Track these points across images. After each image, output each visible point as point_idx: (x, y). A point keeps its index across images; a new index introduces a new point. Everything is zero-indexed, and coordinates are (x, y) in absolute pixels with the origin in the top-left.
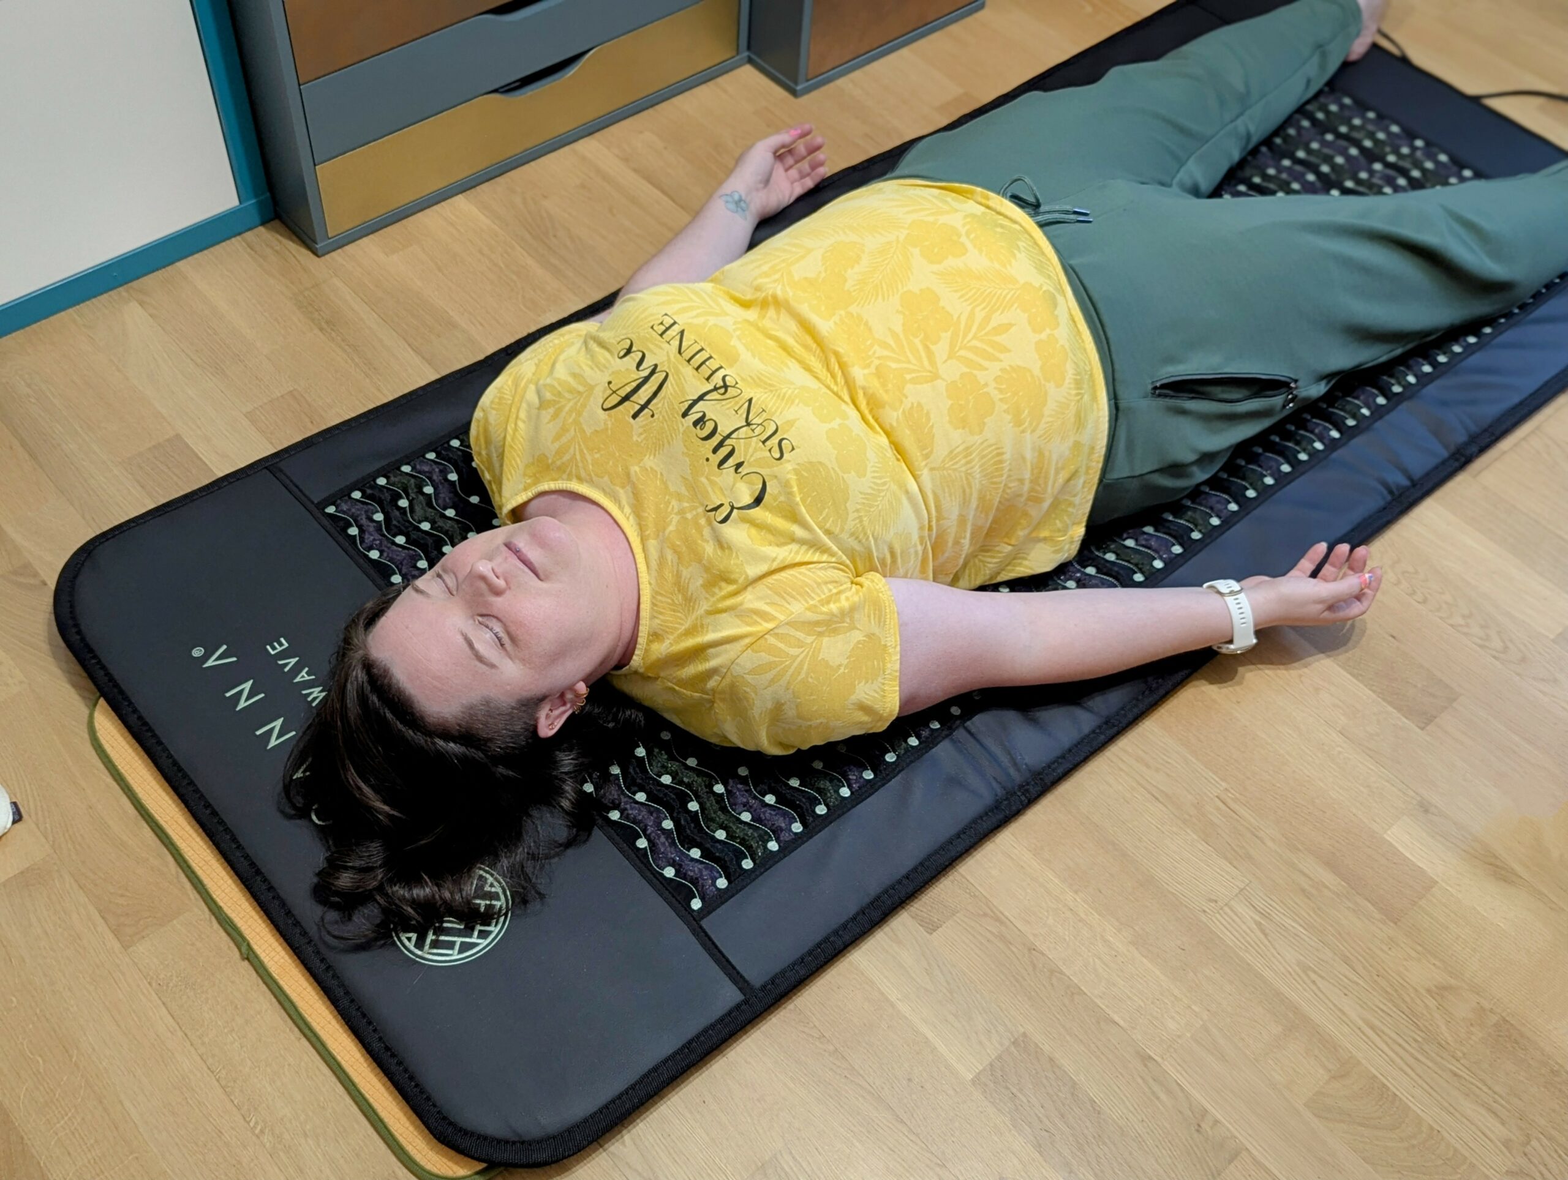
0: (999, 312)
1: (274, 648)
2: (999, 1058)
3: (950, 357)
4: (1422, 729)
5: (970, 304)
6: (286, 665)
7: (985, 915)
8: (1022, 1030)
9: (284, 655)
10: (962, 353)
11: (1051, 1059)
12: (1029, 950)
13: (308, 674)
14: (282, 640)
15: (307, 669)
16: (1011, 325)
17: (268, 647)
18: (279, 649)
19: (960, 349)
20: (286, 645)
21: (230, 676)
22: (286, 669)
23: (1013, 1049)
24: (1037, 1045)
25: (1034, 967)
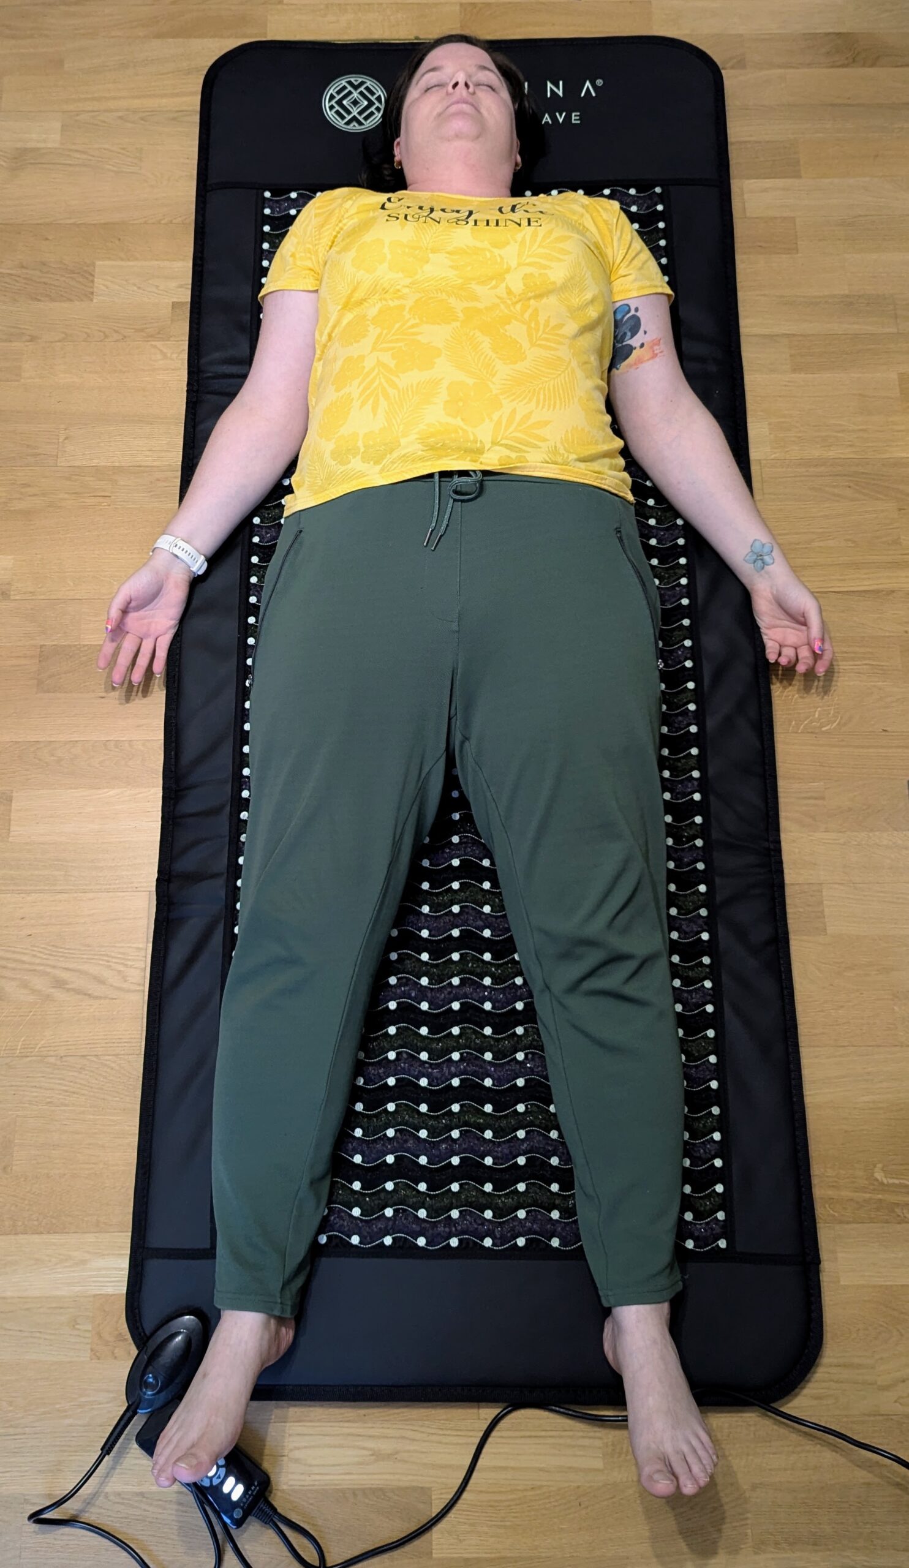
0: (387, 408)
1: (575, 116)
2: (93, 281)
3: (378, 361)
4: (41, 646)
5: (403, 389)
6: (561, 116)
7: (159, 333)
8: (95, 301)
9: (568, 118)
10: (376, 371)
11: (71, 300)
12: (125, 337)
13: (547, 123)
14: (579, 122)
15: (550, 122)
16: (375, 415)
17: (578, 114)
18: (573, 118)
19: (379, 370)
20: (573, 122)
21: (573, 88)
22: (557, 114)
23: (91, 290)
24: (82, 300)
25: (116, 332)
